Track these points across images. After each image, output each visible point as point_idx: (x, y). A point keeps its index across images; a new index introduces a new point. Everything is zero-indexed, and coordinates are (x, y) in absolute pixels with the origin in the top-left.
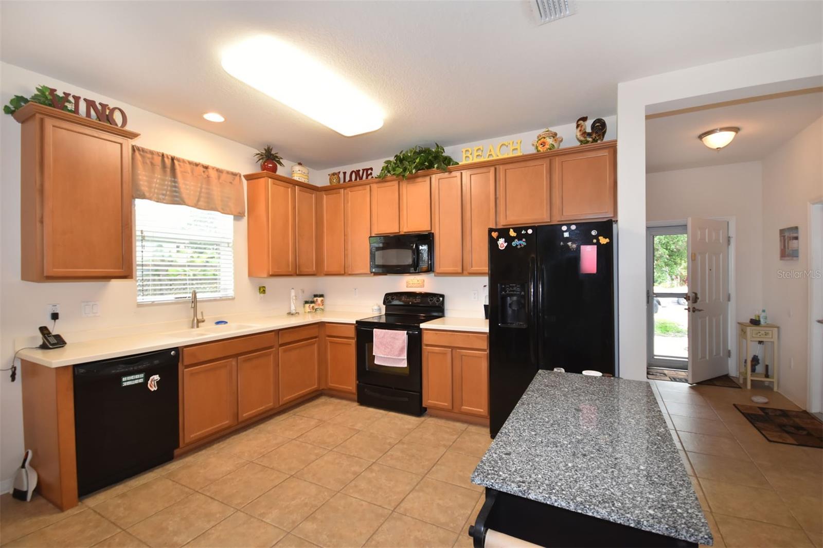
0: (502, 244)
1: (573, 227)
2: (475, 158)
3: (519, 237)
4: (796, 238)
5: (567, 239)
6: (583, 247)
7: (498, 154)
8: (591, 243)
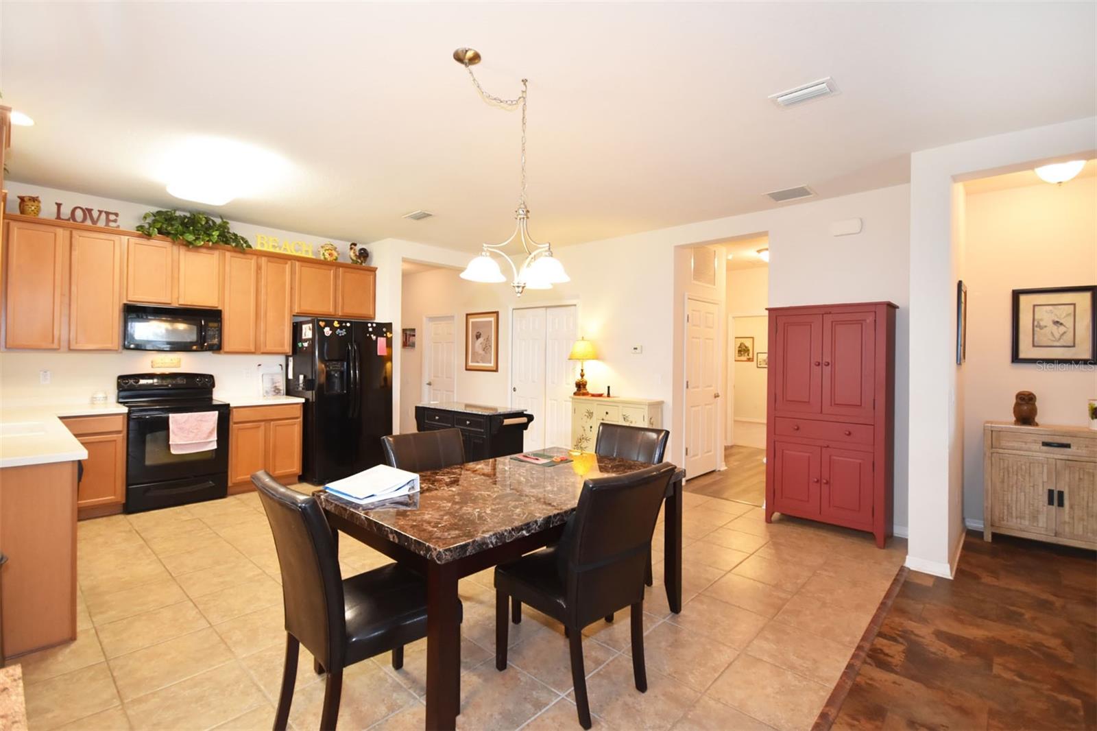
0: (327, 331)
1: (374, 325)
2: (271, 246)
3: (341, 328)
4: (414, 336)
5: (371, 333)
6: (379, 338)
7: (293, 250)
8: (383, 337)
